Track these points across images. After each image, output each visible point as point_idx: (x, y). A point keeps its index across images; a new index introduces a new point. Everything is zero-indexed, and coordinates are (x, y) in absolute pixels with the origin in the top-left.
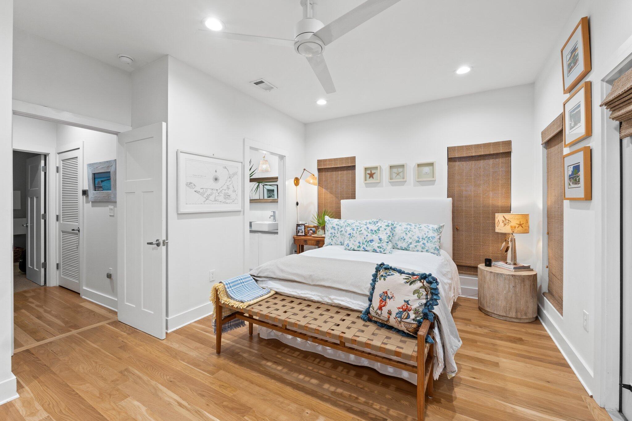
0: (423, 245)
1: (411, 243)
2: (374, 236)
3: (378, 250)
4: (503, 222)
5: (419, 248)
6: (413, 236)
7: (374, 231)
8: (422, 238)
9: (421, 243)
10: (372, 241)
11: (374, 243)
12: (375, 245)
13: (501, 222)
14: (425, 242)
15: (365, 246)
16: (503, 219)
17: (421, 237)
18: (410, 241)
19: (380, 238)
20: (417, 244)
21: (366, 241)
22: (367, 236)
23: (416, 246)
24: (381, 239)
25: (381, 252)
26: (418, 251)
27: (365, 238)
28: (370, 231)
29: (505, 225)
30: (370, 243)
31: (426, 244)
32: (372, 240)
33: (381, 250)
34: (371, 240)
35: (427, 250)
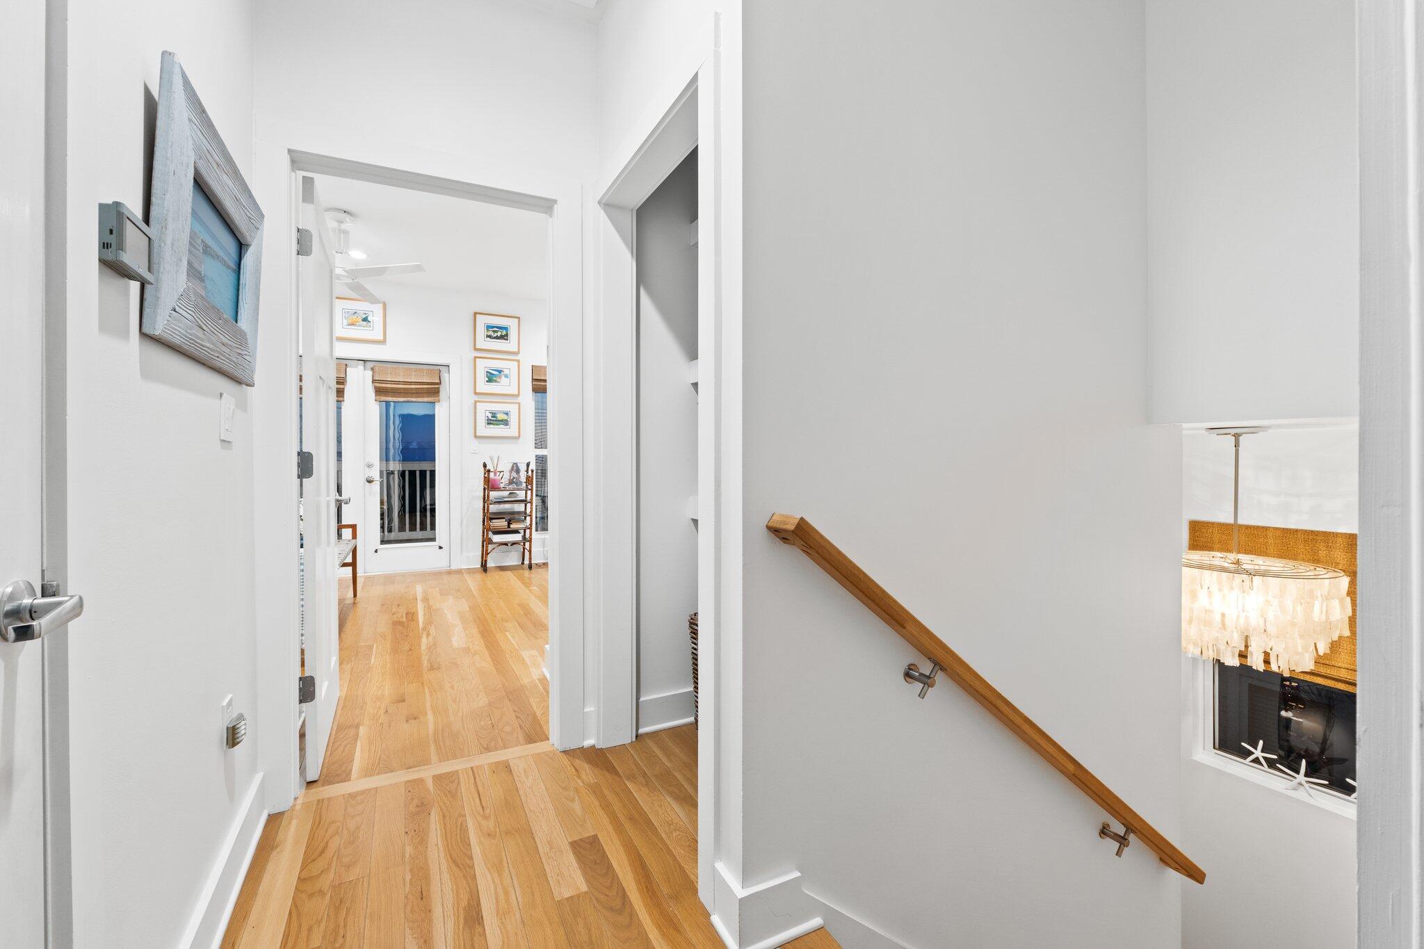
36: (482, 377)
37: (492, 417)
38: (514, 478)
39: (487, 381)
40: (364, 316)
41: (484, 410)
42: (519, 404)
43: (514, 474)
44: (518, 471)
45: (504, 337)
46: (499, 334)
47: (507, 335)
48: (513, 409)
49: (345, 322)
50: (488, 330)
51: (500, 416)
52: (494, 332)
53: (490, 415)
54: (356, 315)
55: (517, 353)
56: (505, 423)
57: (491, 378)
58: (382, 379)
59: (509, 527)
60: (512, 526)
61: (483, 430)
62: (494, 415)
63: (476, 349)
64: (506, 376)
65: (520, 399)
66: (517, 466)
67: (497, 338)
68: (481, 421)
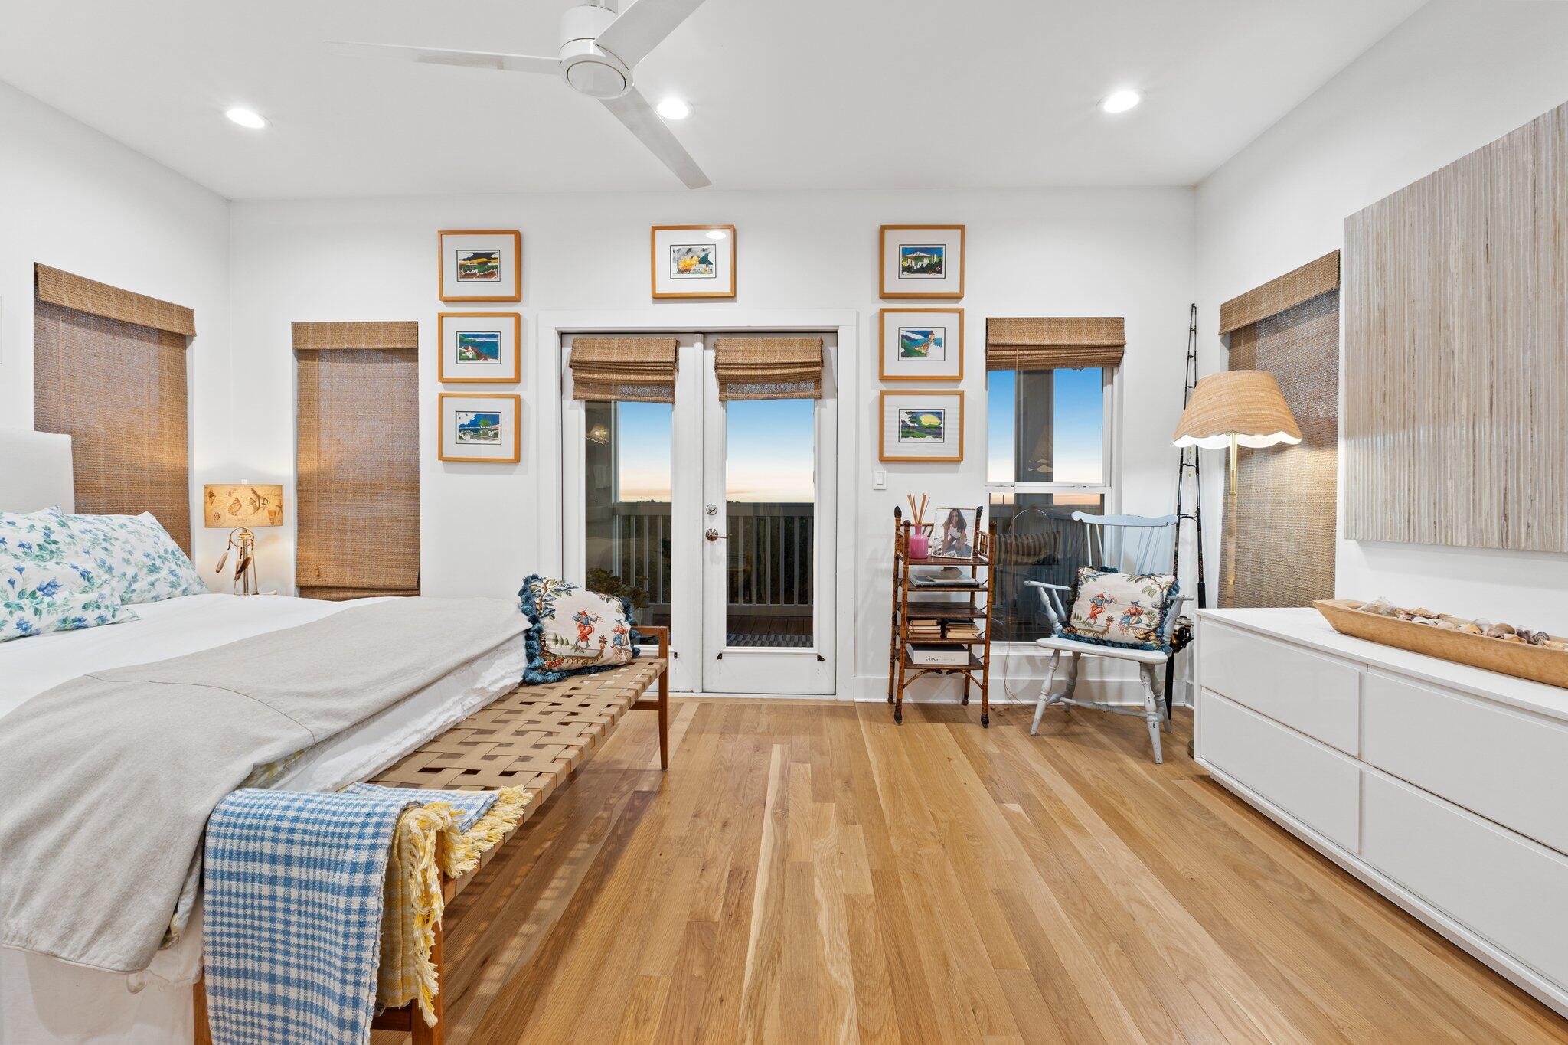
0: (172, 578)
1: (135, 577)
2: (51, 565)
3: (91, 616)
4: (252, 502)
5: (163, 588)
6: (130, 553)
7: (35, 549)
8: (160, 557)
9: (164, 572)
10: (49, 588)
11: (59, 597)
12: (71, 599)
13: (245, 503)
14: (173, 566)
15: (28, 615)
16: (253, 497)
17: (156, 555)
18: (130, 571)
19: (81, 569)
20: (155, 576)
21: (21, 595)
22: (20, 570)
23: (152, 584)
24: (89, 573)
25: (102, 621)
26: (156, 599)
27: (12, 583)
28: (20, 552)
29: (257, 509)
30: (47, 599)
31: (178, 571)
32: (53, 585)
33: (103, 612)
34: (45, 584)
35: (185, 590)
36: (893, 346)
37: (911, 422)
38: (953, 538)
39: (903, 355)
40: (702, 255)
41: (898, 406)
42: (961, 394)
43: (953, 531)
44: (961, 525)
45: (936, 268)
46: (925, 263)
47: (940, 263)
48: (950, 404)
49: (675, 269)
50: (905, 258)
51: (927, 420)
52: (917, 259)
53: (907, 418)
54: (690, 254)
55: (957, 297)
56: (936, 432)
57: (911, 347)
58: (728, 361)
59: (943, 636)
60: (949, 635)
61: (896, 447)
62: (914, 416)
63: (884, 296)
64: (938, 342)
65: (962, 386)
66: (960, 516)
67: (922, 270)
68: (892, 429)
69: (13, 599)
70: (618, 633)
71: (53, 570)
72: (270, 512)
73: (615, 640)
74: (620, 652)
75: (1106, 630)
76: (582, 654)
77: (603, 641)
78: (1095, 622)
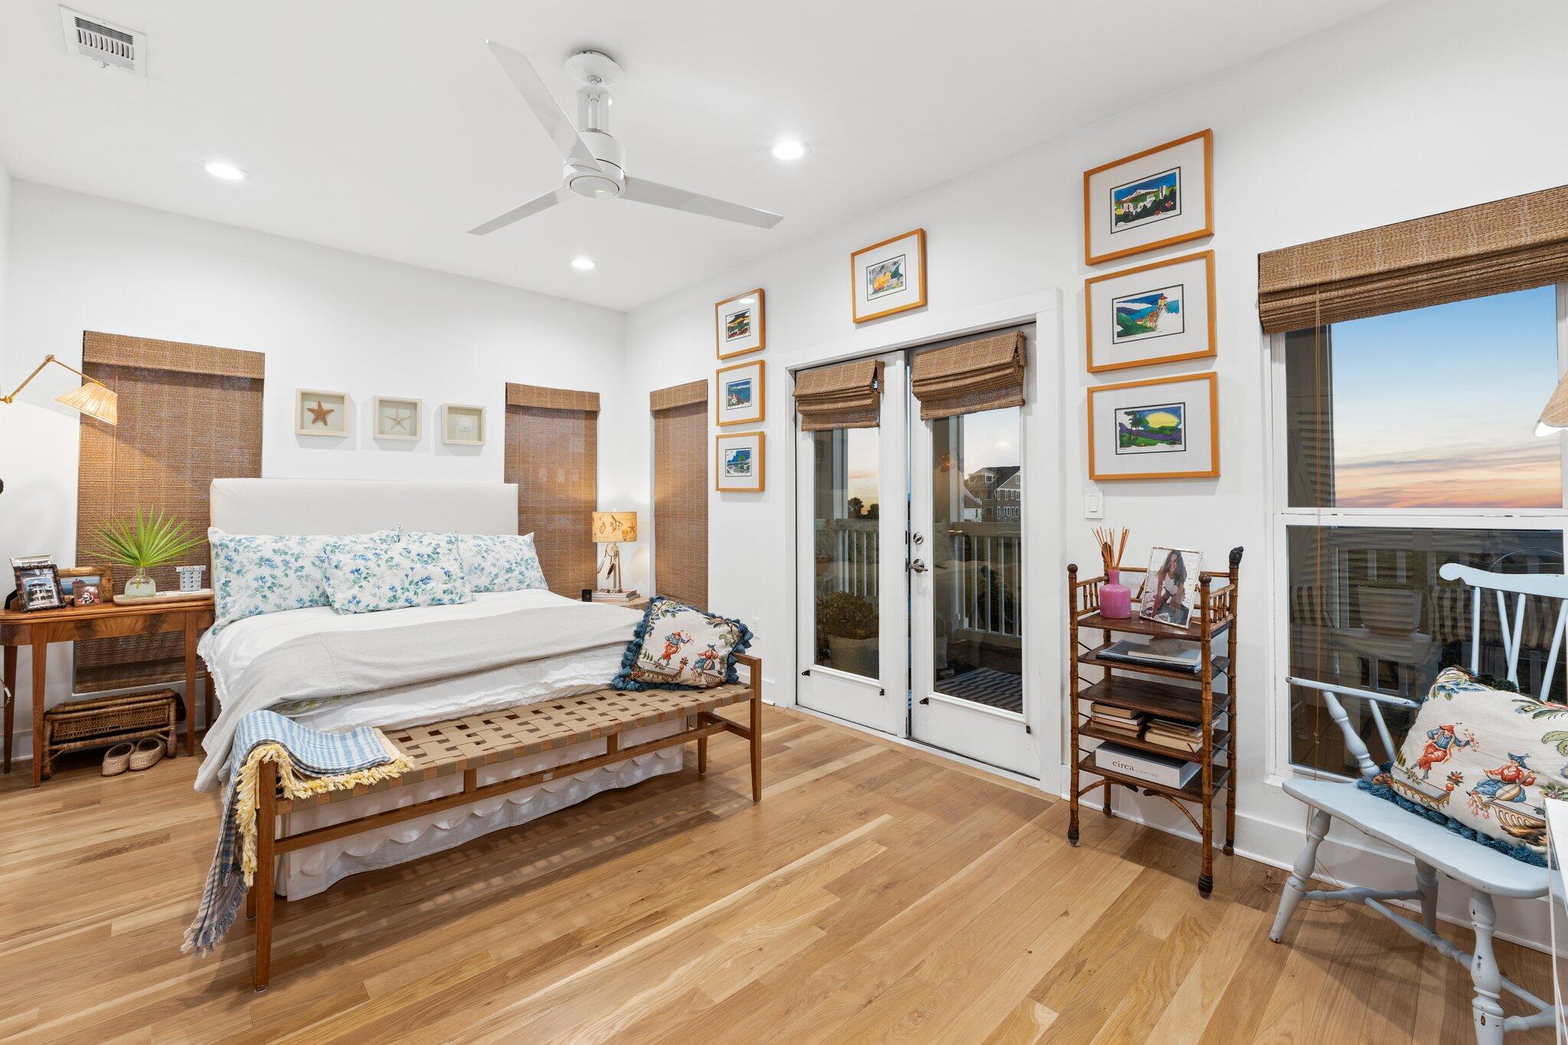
0: (520, 577)
1: (497, 576)
2: (430, 567)
3: (446, 598)
4: (612, 524)
5: (513, 583)
6: (498, 560)
7: (426, 557)
8: (516, 563)
9: (516, 573)
10: (426, 580)
11: (432, 584)
12: (437, 587)
13: (608, 525)
14: (523, 569)
15: (411, 595)
16: (612, 521)
17: (513, 561)
18: (495, 571)
19: (446, 570)
20: (510, 575)
21: (411, 583)
22: (412, 569)
23: (507, 580)
24: (449, 572)
25: (452, 602)
26: (510, 589)
27: (407, 576)
28: (416, 558)
29: (614, 529)
30: (424, 586)
31: (526, 572)
32: (428, 578)
33: (453, 596)
34: (424, 578)
35: (528, 585)
36: (1105, 324)
37: (1134, 424)
38: (1168, 594)
39: (1120, 335)
40: (893, 269)
41: (1112, 406)
42: (1212, 378)
43: (1169, 582)
44: (1179, 577)
45: (1167, 204)
46: (1149, 202)
47: (1172, 196)
48: (1193, 396)
49: (871, 290)
50: (1119, 202)
51: (1155, 421)
52: (1136, 200)
53: (1127, 421)
54: (884, 271)
55: (1207, 234)
56: (1172, 436)
57: (1130, 323)
59: (1141, 736)
60: (1149, 737)
61: (1110, 461)
62: (1138, 416)
63: (1093, 262)
64: (1173, 308)
65: (1217, 366)
66: (1179, 560)
67: (1146, 213)
68: (1107, 436)
69: (406, 584)
70: (704, 657)
71: (432, 570)
72: (623, 532)
73: (697, 663)
74: (700, 675)
75: (1444, 797)
76: (661, 671)
77: (684, 662)
78: (1426, 777)
